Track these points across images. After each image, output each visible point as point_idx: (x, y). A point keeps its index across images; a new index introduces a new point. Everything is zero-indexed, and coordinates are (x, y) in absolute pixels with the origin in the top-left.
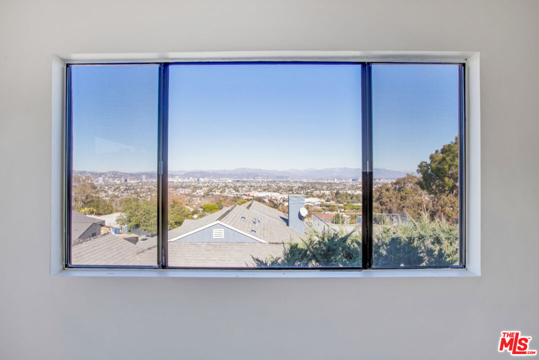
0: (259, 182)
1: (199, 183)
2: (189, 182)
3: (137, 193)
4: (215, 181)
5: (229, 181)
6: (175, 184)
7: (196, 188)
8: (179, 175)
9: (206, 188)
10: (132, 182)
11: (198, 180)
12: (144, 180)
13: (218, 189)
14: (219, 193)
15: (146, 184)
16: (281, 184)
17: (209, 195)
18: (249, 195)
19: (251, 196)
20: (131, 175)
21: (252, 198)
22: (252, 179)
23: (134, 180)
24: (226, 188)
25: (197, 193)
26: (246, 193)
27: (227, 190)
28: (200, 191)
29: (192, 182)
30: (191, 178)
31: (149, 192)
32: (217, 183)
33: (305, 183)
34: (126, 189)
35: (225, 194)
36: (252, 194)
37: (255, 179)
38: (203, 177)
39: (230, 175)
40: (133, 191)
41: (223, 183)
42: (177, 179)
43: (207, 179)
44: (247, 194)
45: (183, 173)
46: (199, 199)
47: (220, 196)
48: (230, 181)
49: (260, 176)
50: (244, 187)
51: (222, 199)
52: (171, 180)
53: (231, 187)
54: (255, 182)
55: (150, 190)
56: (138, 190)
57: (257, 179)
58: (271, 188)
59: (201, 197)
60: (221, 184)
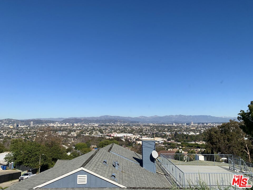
0: (118, 126)
1: (73, 127)
2: (66, 126)
3: (25, 135)
4: (86, 125)
5: (95, 125)
6: (55, 128)
7: (71, 131)
8: (58, 122)
9: (78, 131)
10: (23, 127)
12: (32, 125)
13: (87, 131)
14: (88, 135)
15: (32, 128)
16: (134, 127)
17: (81, 136)
18: (110, 136)
19: (112, 137)
20: (22, 121)
22: (112, 124)
23: (23, 125)
24: (94, 131)
25: (72, 135)
26: (108, 134)
27: (94, 133)
28: (74, 133)
29: (68, 126)
30: (67, 124)
31: (35, 134)
32: (87, 127)
33: (152, 126)
34: (17, 132)
35: (93, 135)
36: (112, 135)
37: (114, 123)
38: (76, 123)
39: (97, 121)
40: (22, 134)
42: (57, 125)
43: (79, 124)
45: (62, 120)
46: (72, 139)
48: (97, 125)
49: (119, 121)
50: (107, 129)
51: (90, 139)
52: (52, 125)
53: (97, 130)
54: (115, 126)
55: (35, 132)
56: (27, 133)
57: (116, 123)
58: (126, 130)
59: (74, 138)
60: (90, 127)
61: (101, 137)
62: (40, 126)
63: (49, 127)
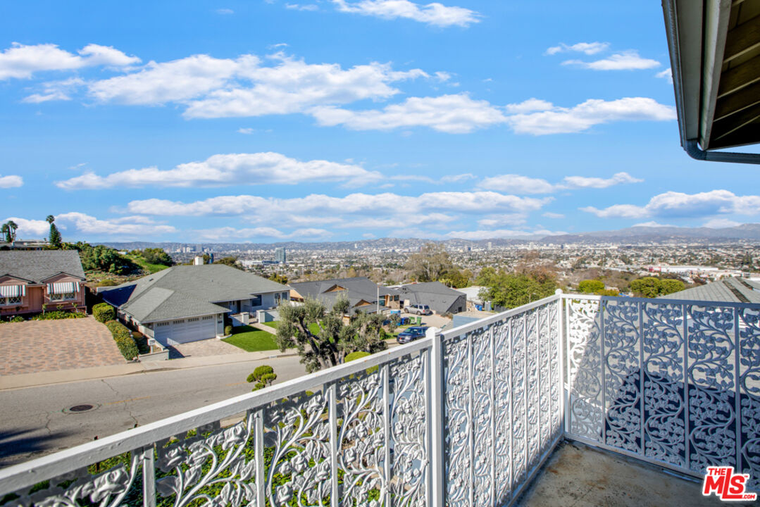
0: (670, 249)
1: (563, 251)
2: (549, 250)
3: (482, 264)
4: (589, 247)
5: (612, 248)
6: (529, 253)
7: (558, 258)
8: (534, 241)
9: (574, 259)
10: (477, 250)
11: (562, 247)
12: (490, 248)
13: (594, 260)
14: (596, 266)
15: (492, 252)
17: (580, 268)
18: (651, 270)
19: (655, 272)
20: (475, 242)
21: (658, 274)
22: (655, 244)
23: (478, 248)
24: (608, 259)
25: (562, 265)
26: (645, 267)
27: (610, 262)
28: (566, 262)
29: (553, 250)
30: (551, 245)
31: (497, 262)
32: (592, 251)
34: (470, 260)
35: (607, 267)
36: (656, 268)
37: (661, 243)
38: (569, 243)
39: (614, 239)
40: (477, 262)
41: (601, 250)
42: (532, 247)
43: (575, 246)
44: (648, 267)
45: (541, 238)
46: (564, 273)
47: (599, 269)
48: (615, 247)
49: (673, 239)
50: (640, 256)
51: (602, 274)
52: (523, 248)
53: (617, 256)
54: (663, 249)
55: (497, 260)
56: (484, 260)
57: (665, 243)
58: (696, 259)
59: (568, 271)
60: (599, 252)
61: (627, 271)
62: (503, 249)
63: (519, 251)
